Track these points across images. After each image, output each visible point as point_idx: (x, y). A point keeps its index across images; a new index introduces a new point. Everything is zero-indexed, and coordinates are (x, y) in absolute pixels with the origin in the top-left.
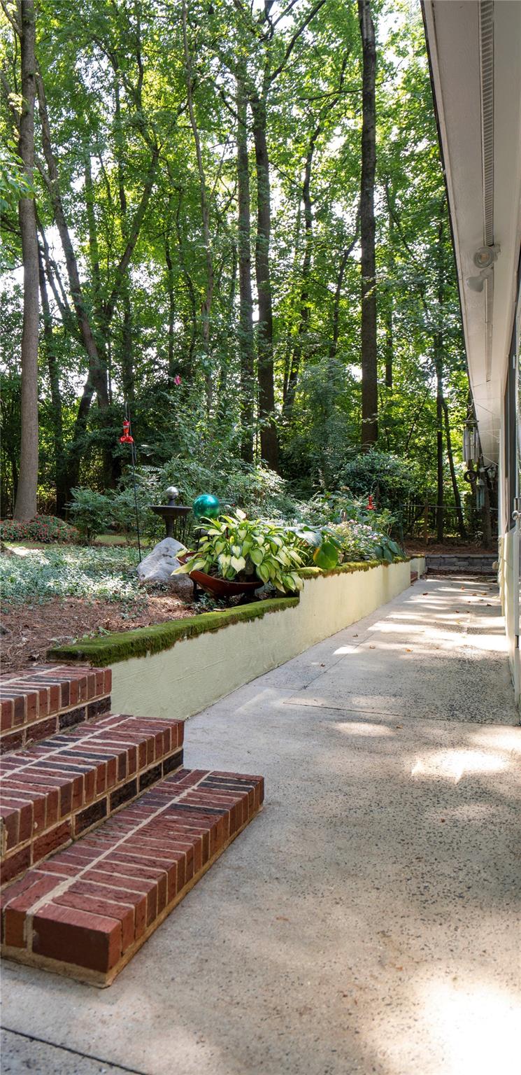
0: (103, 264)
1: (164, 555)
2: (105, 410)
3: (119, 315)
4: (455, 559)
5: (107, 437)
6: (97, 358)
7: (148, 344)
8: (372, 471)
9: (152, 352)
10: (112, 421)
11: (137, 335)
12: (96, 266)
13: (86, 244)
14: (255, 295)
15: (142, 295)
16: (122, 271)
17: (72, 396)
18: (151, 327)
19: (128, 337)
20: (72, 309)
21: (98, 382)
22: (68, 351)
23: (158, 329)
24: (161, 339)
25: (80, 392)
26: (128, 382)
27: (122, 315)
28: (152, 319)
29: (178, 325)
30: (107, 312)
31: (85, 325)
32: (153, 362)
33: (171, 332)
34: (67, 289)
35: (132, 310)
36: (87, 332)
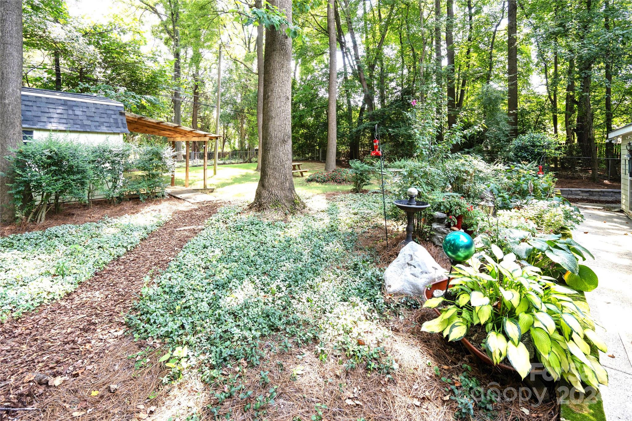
0: (371, 47)
1: (408, 264)
2: (371, 113)
3: (378, 68)
4: (579, 192)
5: (372, 126)
6: (367, 89)
7: (391, 80)
8: (534, 146)
9: (393, 84)
10: (374, 118)
11: (386, 77)
12: (368, 48)
13: (364, 39)
14: (444, 53)
15: (389, 59)
16: (380, 48)
17: (357, 106)
18: (393, 72)
19: (383, 77)
20: (356, 68)
21: (368, 100)
22: (354, 86)
23: (396, 74)
24: (397, 78)
25: (360, 104)
26: (382, 98)
27: (380, 68)
28: (393, 70)
29: (405, 71)
30: (372, 67)
31: (362, 74)
32: (394, 88)
33: (402, 74)
34: (354, 58)
35: (385, 66)
36: (362, 77)
